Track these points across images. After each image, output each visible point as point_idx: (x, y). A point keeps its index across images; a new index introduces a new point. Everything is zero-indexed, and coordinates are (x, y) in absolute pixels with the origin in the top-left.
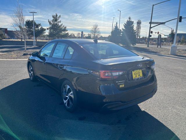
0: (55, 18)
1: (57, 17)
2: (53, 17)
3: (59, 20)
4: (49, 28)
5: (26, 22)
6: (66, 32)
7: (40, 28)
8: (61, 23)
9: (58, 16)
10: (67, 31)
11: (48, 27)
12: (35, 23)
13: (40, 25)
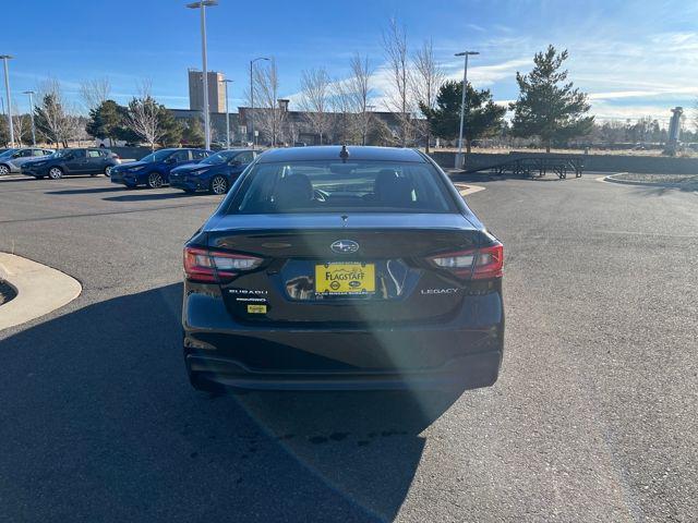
0: (545, 66)
1: (554, 58)
2: (536, 61)
3: (559, 71)
4: (517, 104)
5: (442, 89)
6: (584, 115)
7: (484, 105)
8: (566, 82)
9: (558, 53)
10: (587, 109)
11: (514, 102)
12: (470, 90)
13: (485, 94)
